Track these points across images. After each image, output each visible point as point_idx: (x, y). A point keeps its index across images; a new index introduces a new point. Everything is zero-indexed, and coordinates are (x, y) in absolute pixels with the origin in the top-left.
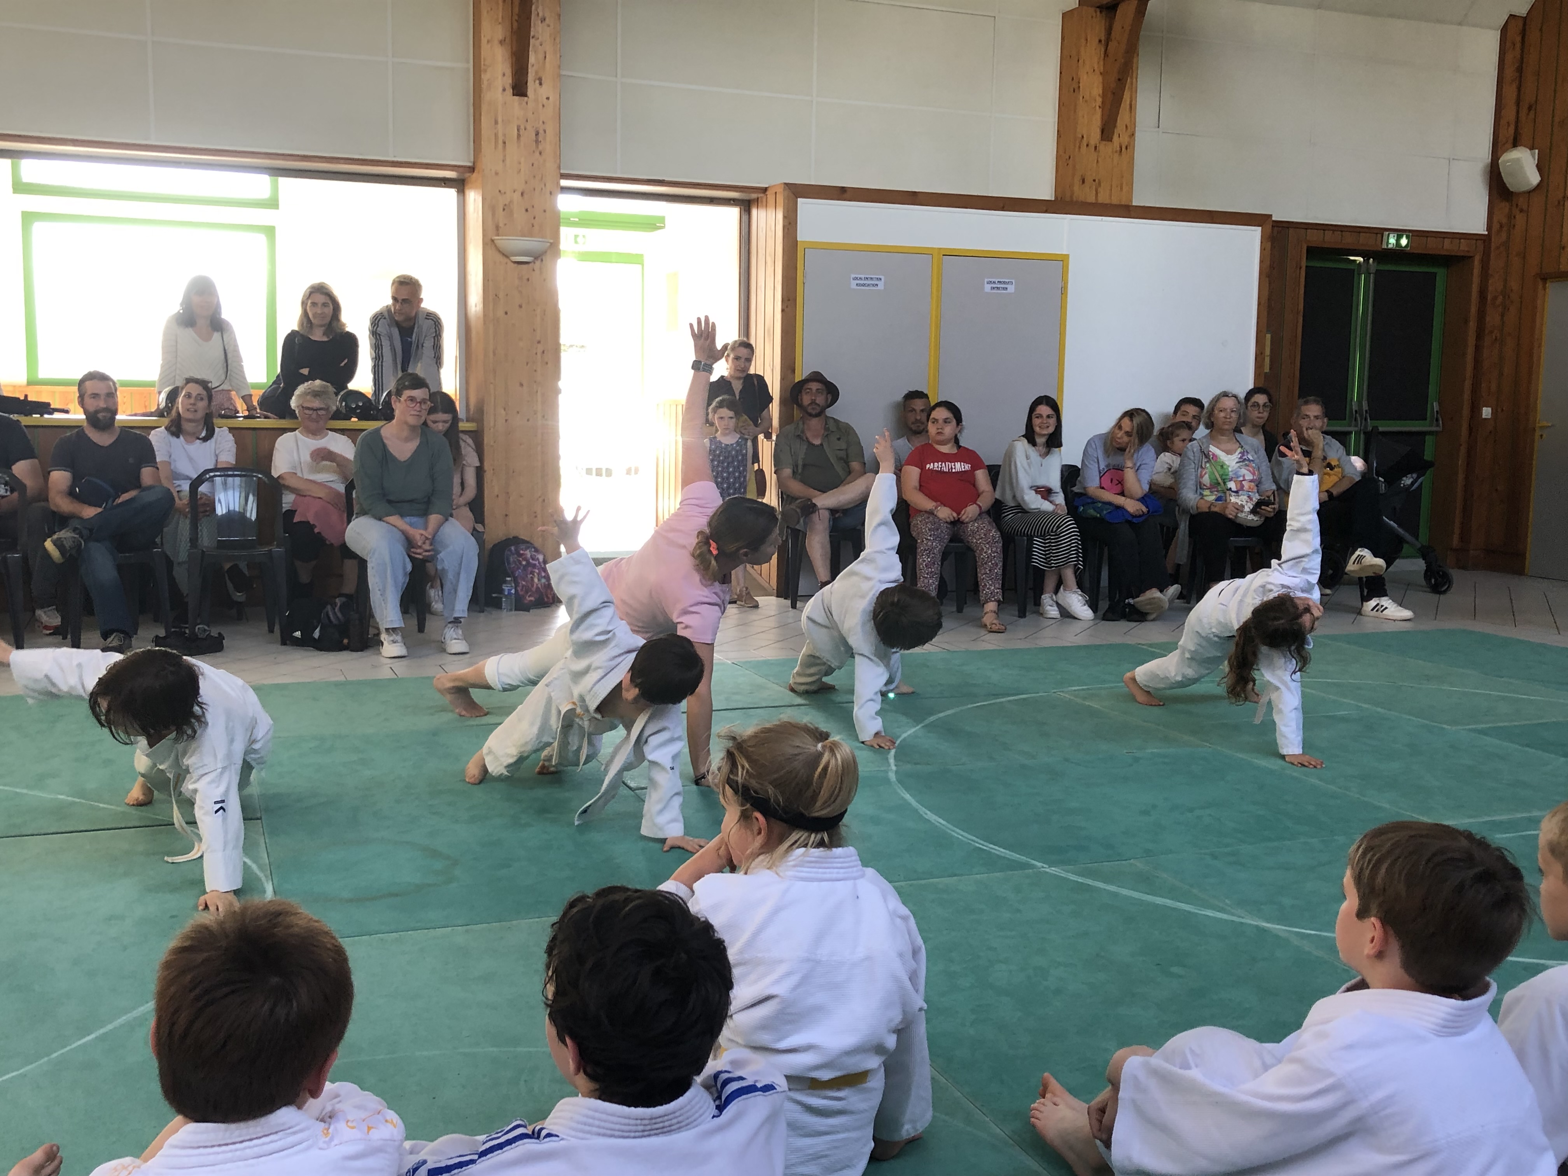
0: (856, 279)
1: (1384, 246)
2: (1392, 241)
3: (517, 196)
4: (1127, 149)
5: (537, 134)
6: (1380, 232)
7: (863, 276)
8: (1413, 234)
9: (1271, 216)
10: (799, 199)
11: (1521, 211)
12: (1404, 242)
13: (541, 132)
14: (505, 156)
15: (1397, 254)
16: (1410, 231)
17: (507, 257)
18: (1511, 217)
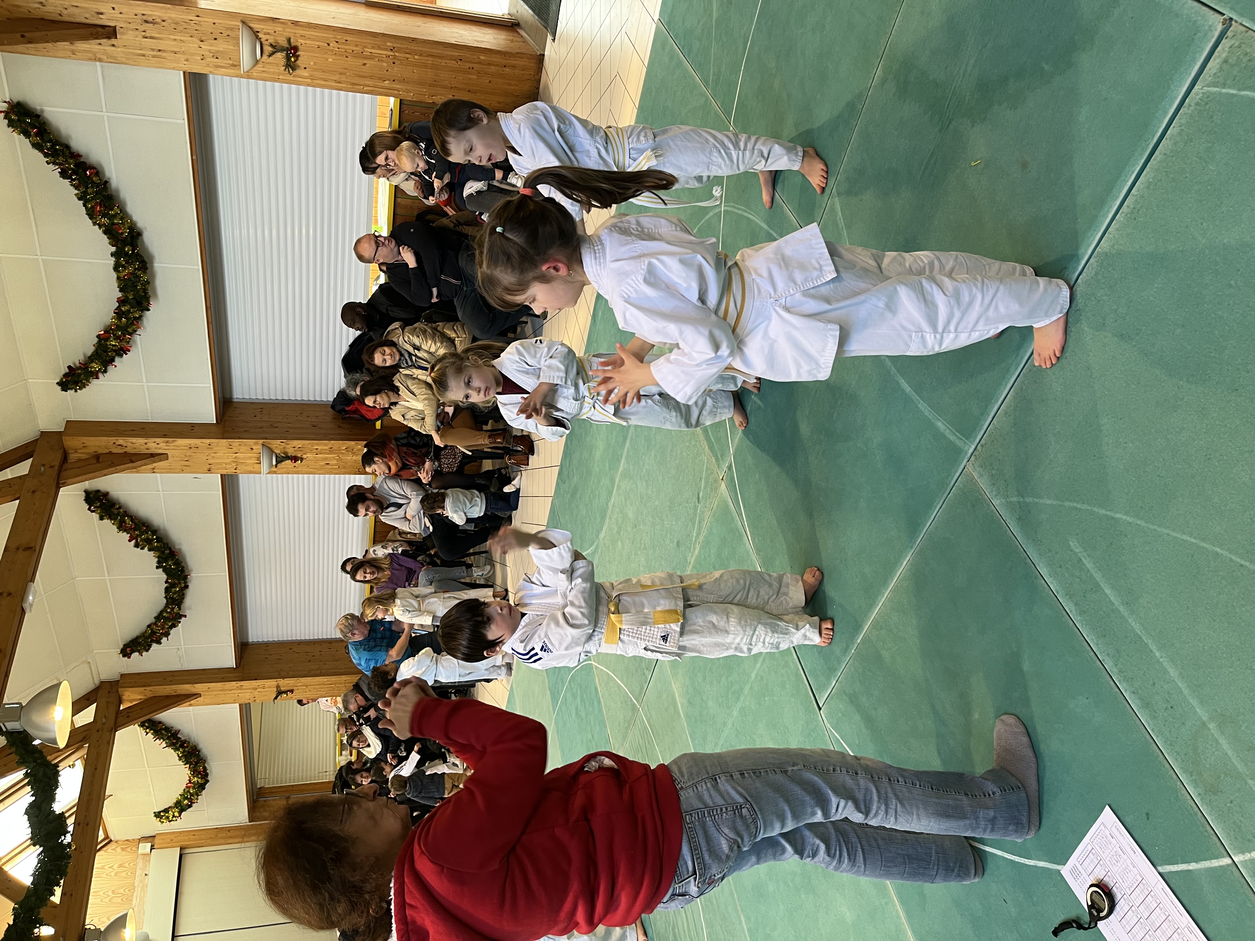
14: (172, 51)
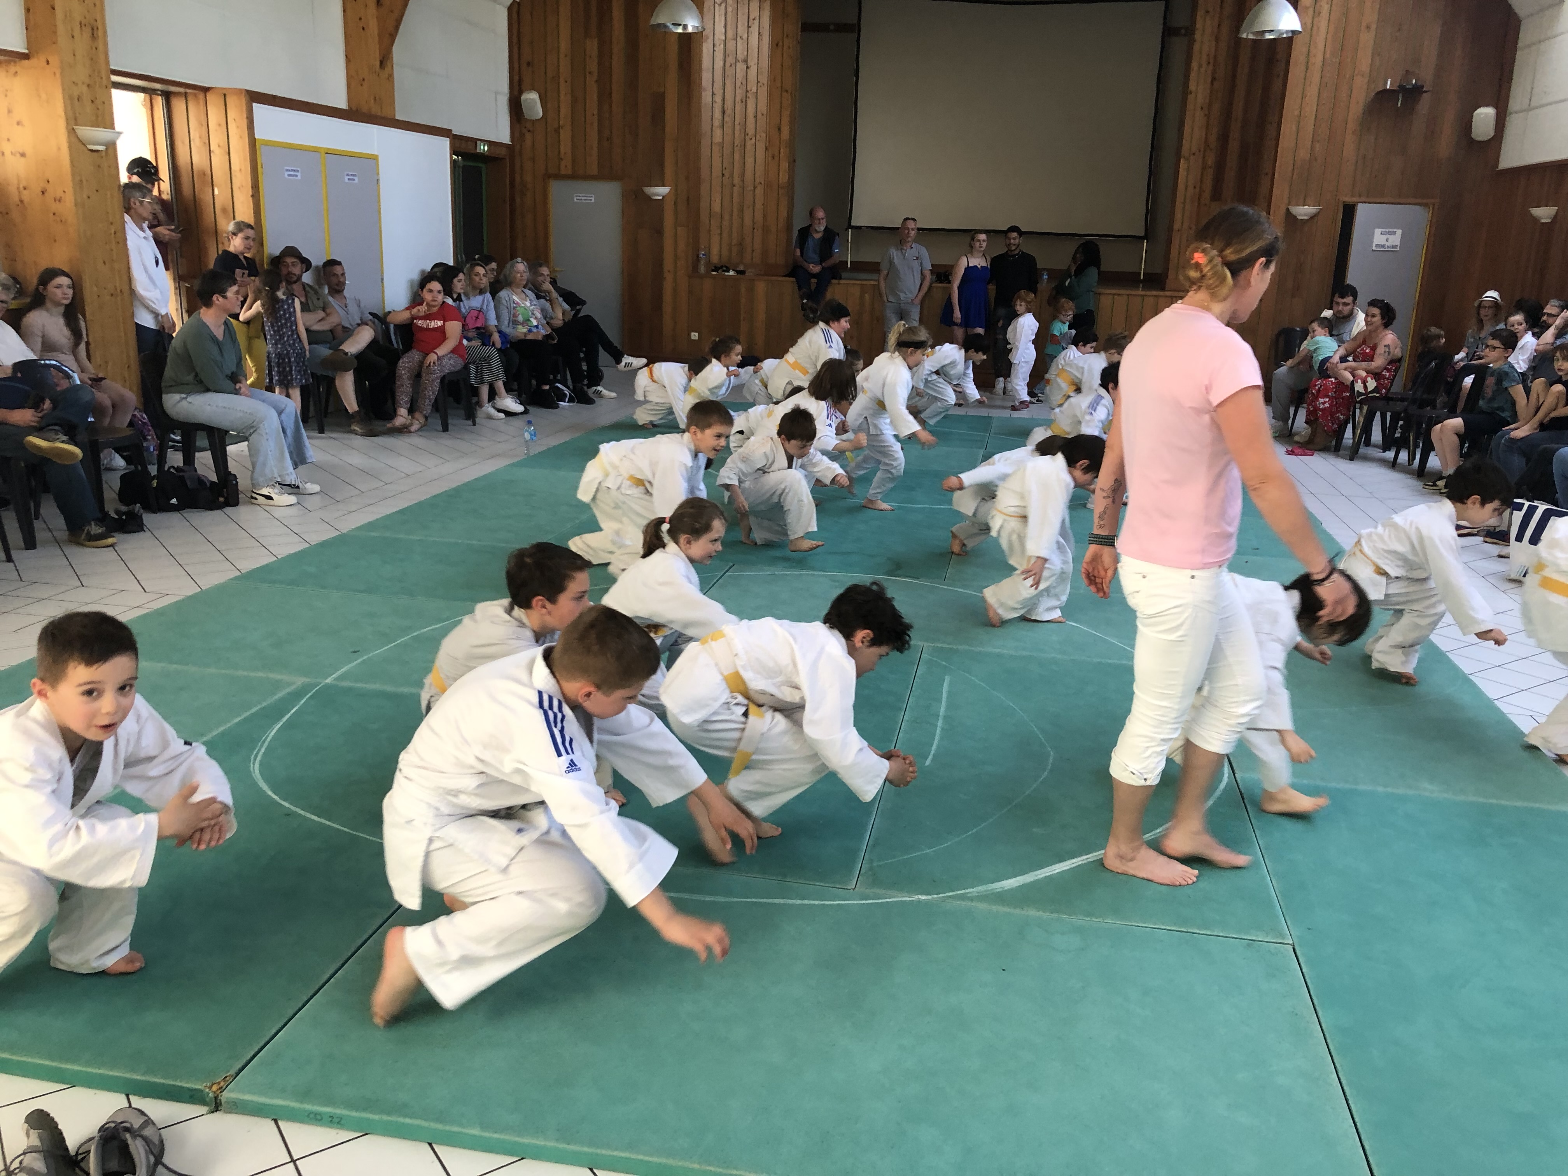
0: (287, 170)
1: (478, 151)
2: (482, 147)
3: (85, 89)
4: (390, 77)
5: (93, 29)
6: (475, 141)
7: (290, 168)
8: (490, 143)
9: (451, 130)
10: (254, 104)
11: (529, 131)
12: (486, 148)
13: (95, 29)
14: (74, 50)
15: (482, 157)
16: (487, 141)
17: (85, 145)
18: (522, 135)
